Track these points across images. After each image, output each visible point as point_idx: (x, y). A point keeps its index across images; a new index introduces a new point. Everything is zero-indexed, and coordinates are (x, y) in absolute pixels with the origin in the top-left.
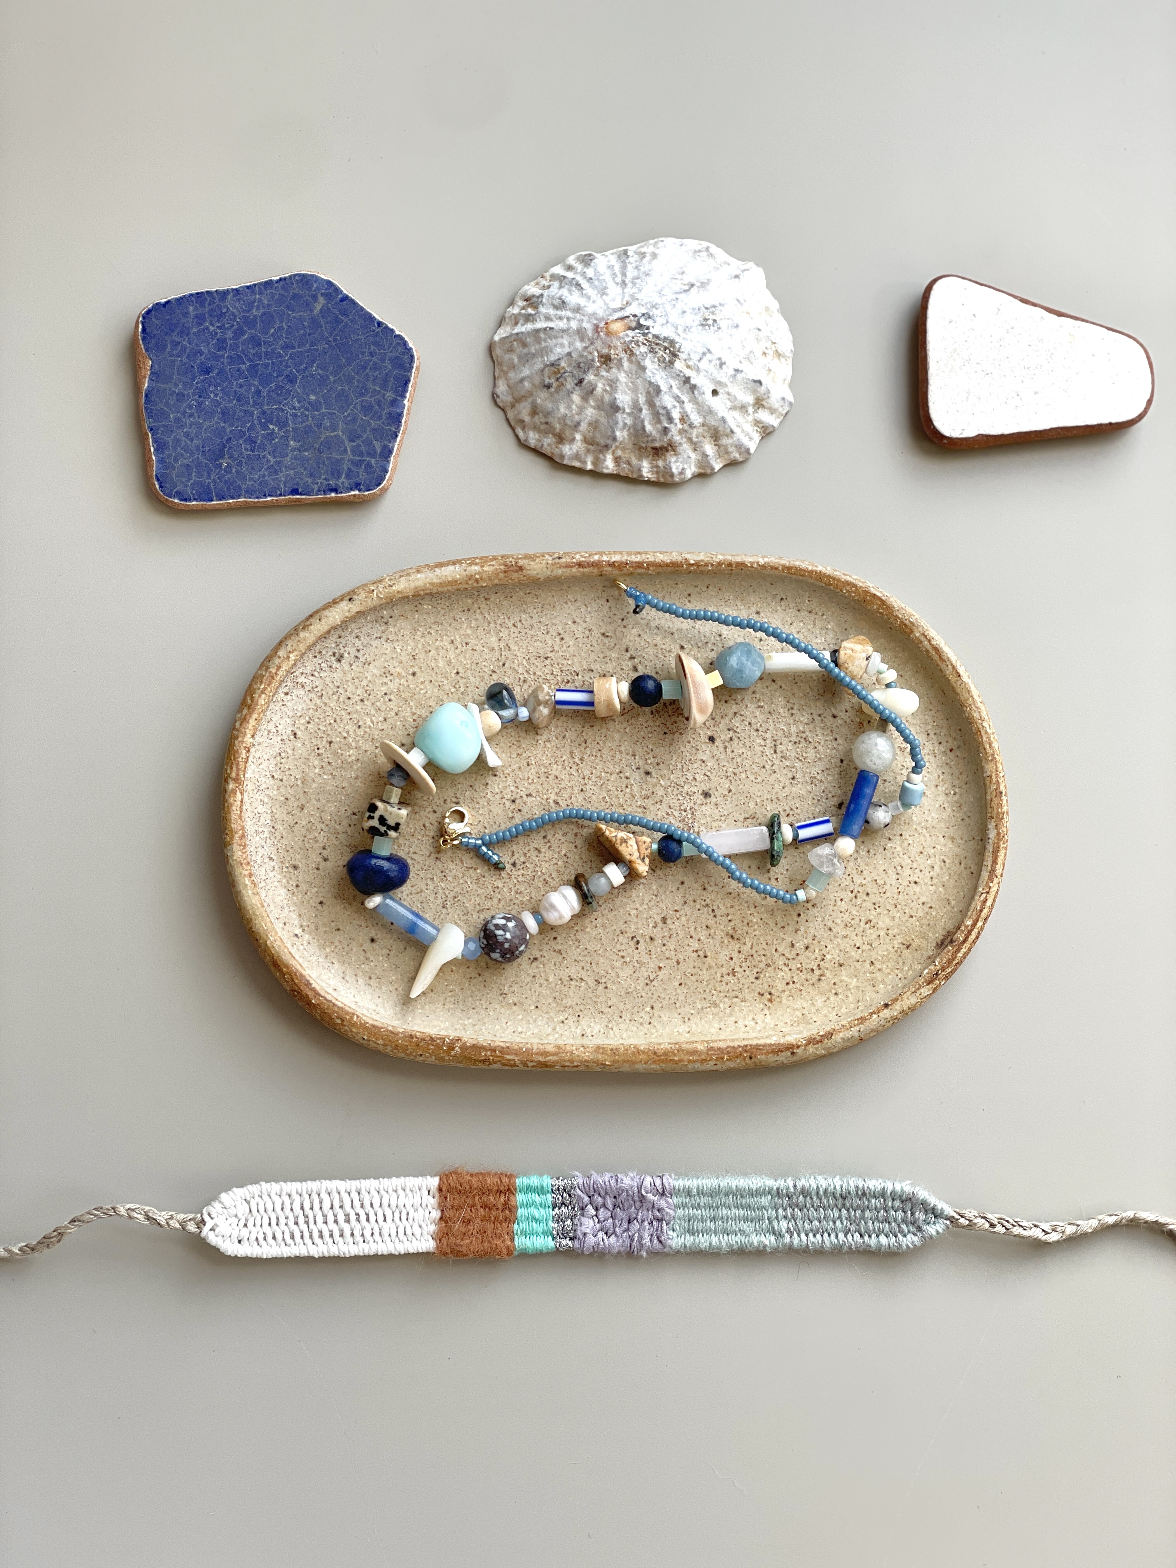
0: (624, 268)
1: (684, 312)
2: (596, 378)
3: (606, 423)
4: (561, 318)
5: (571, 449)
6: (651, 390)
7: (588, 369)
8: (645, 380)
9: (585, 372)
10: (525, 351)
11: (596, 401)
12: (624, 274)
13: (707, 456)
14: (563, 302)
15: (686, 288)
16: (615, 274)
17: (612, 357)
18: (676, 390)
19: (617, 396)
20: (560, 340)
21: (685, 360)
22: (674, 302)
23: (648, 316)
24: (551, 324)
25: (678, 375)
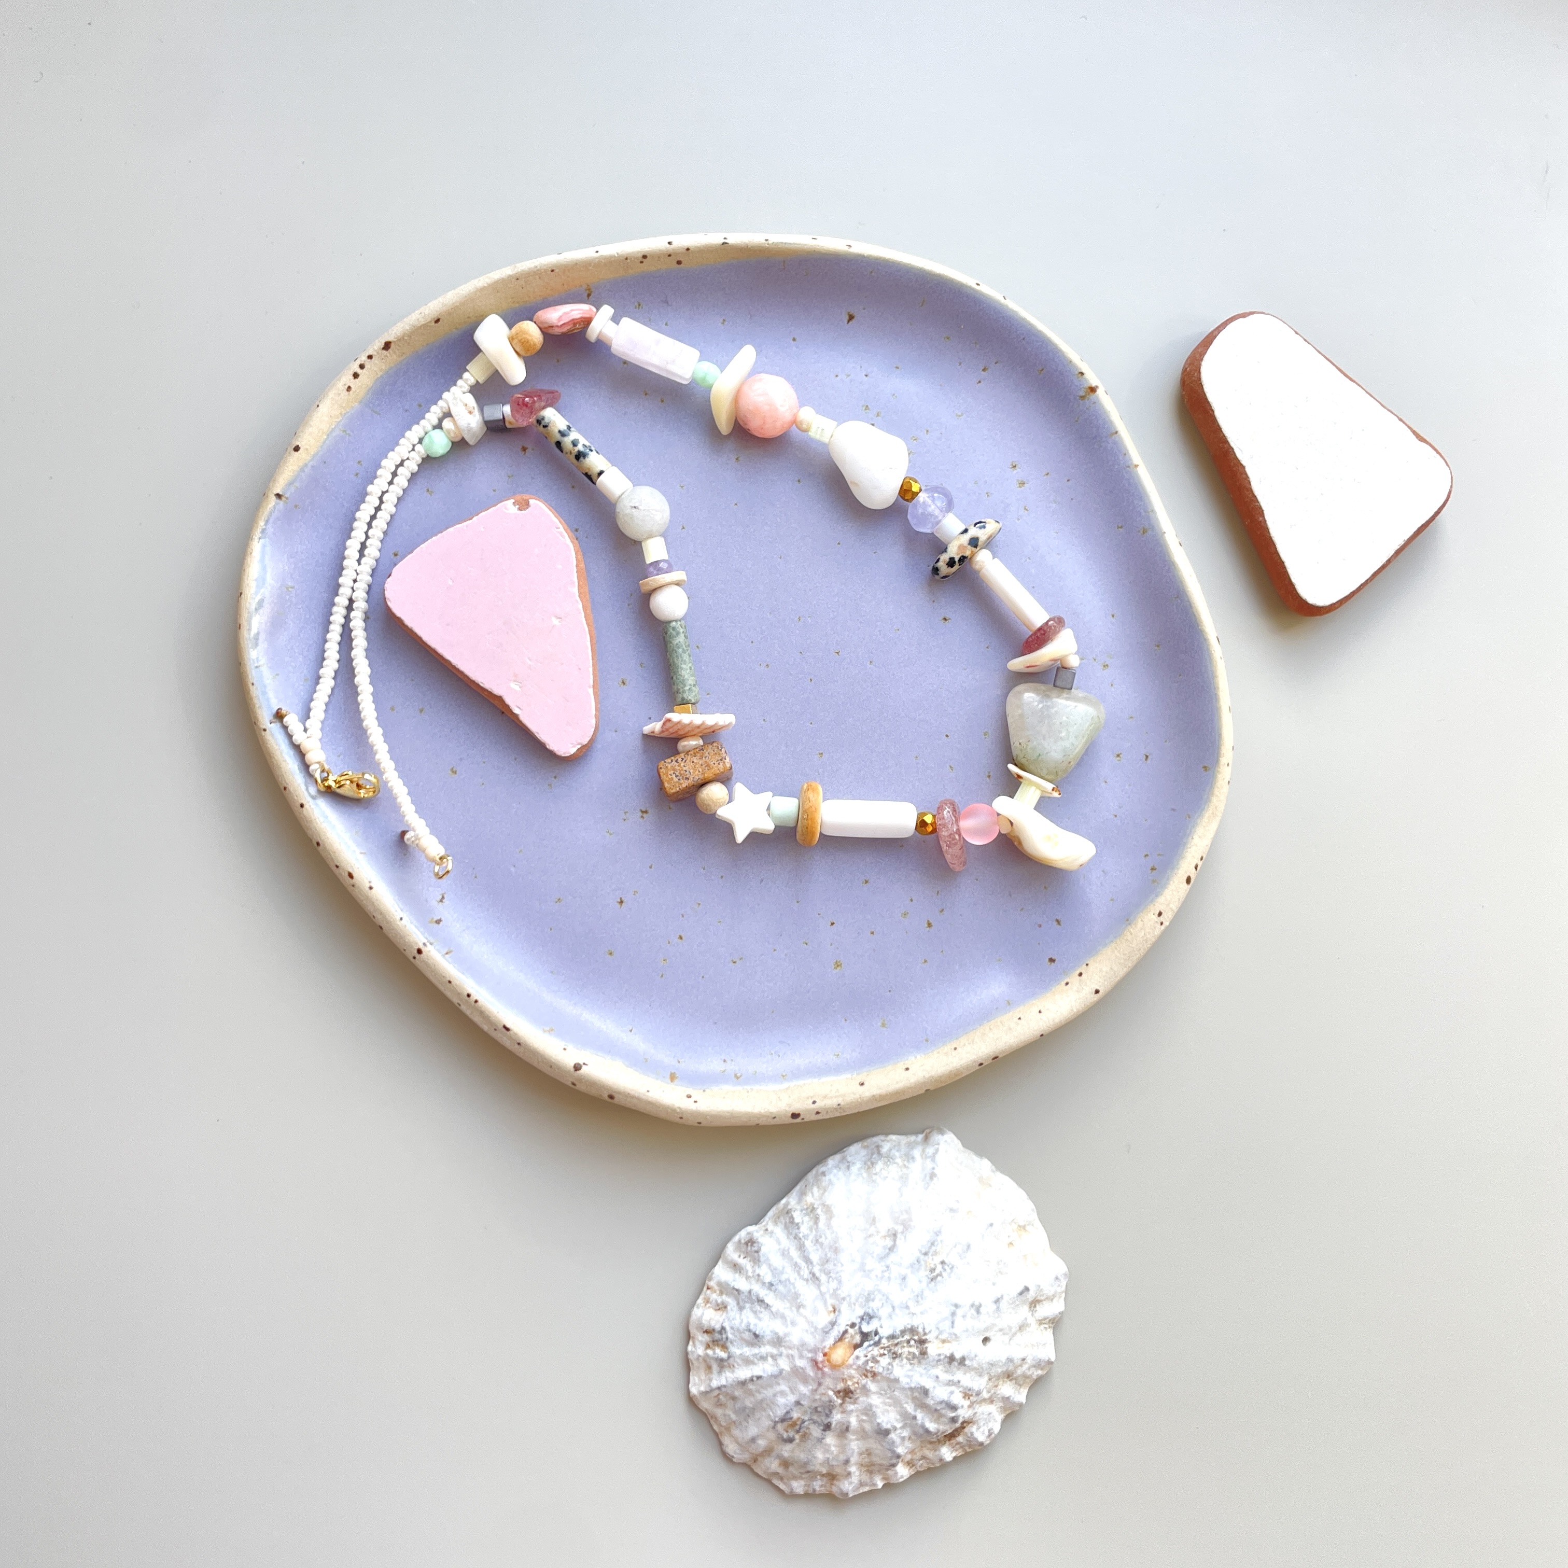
0: (801, 1247)
1: (904, 1278)
2: (844, 1415)
3: (879, 1447)
4: (763, 1358)
5: (851, 1483)
6: (916, 1394)
7: (831, 1412)
8: (904, 1389)
9: (827, 1416)
10: (738, 1405)
11: (856, 1432)
12: (808, 1261)
13: (1008, 1398)
14: (756, 1336)
15: (889, 1242)
16: (796, 1264)
17: (852, 1388)
18: (945, 1377)
19: (879, 1421)
20: (778, 1388)
21: (937, 1337)
22: (886, 1274)
23: (868, 1317)
24: (757, 1370)
25: (939, 1360)
